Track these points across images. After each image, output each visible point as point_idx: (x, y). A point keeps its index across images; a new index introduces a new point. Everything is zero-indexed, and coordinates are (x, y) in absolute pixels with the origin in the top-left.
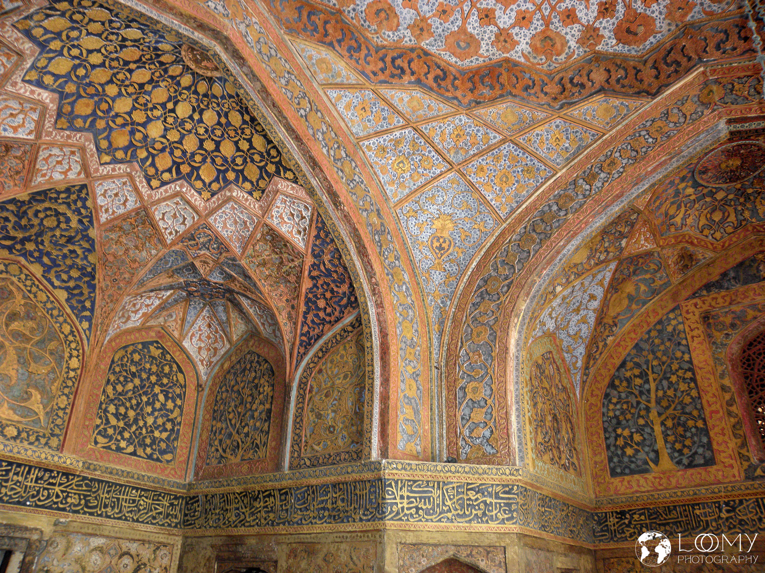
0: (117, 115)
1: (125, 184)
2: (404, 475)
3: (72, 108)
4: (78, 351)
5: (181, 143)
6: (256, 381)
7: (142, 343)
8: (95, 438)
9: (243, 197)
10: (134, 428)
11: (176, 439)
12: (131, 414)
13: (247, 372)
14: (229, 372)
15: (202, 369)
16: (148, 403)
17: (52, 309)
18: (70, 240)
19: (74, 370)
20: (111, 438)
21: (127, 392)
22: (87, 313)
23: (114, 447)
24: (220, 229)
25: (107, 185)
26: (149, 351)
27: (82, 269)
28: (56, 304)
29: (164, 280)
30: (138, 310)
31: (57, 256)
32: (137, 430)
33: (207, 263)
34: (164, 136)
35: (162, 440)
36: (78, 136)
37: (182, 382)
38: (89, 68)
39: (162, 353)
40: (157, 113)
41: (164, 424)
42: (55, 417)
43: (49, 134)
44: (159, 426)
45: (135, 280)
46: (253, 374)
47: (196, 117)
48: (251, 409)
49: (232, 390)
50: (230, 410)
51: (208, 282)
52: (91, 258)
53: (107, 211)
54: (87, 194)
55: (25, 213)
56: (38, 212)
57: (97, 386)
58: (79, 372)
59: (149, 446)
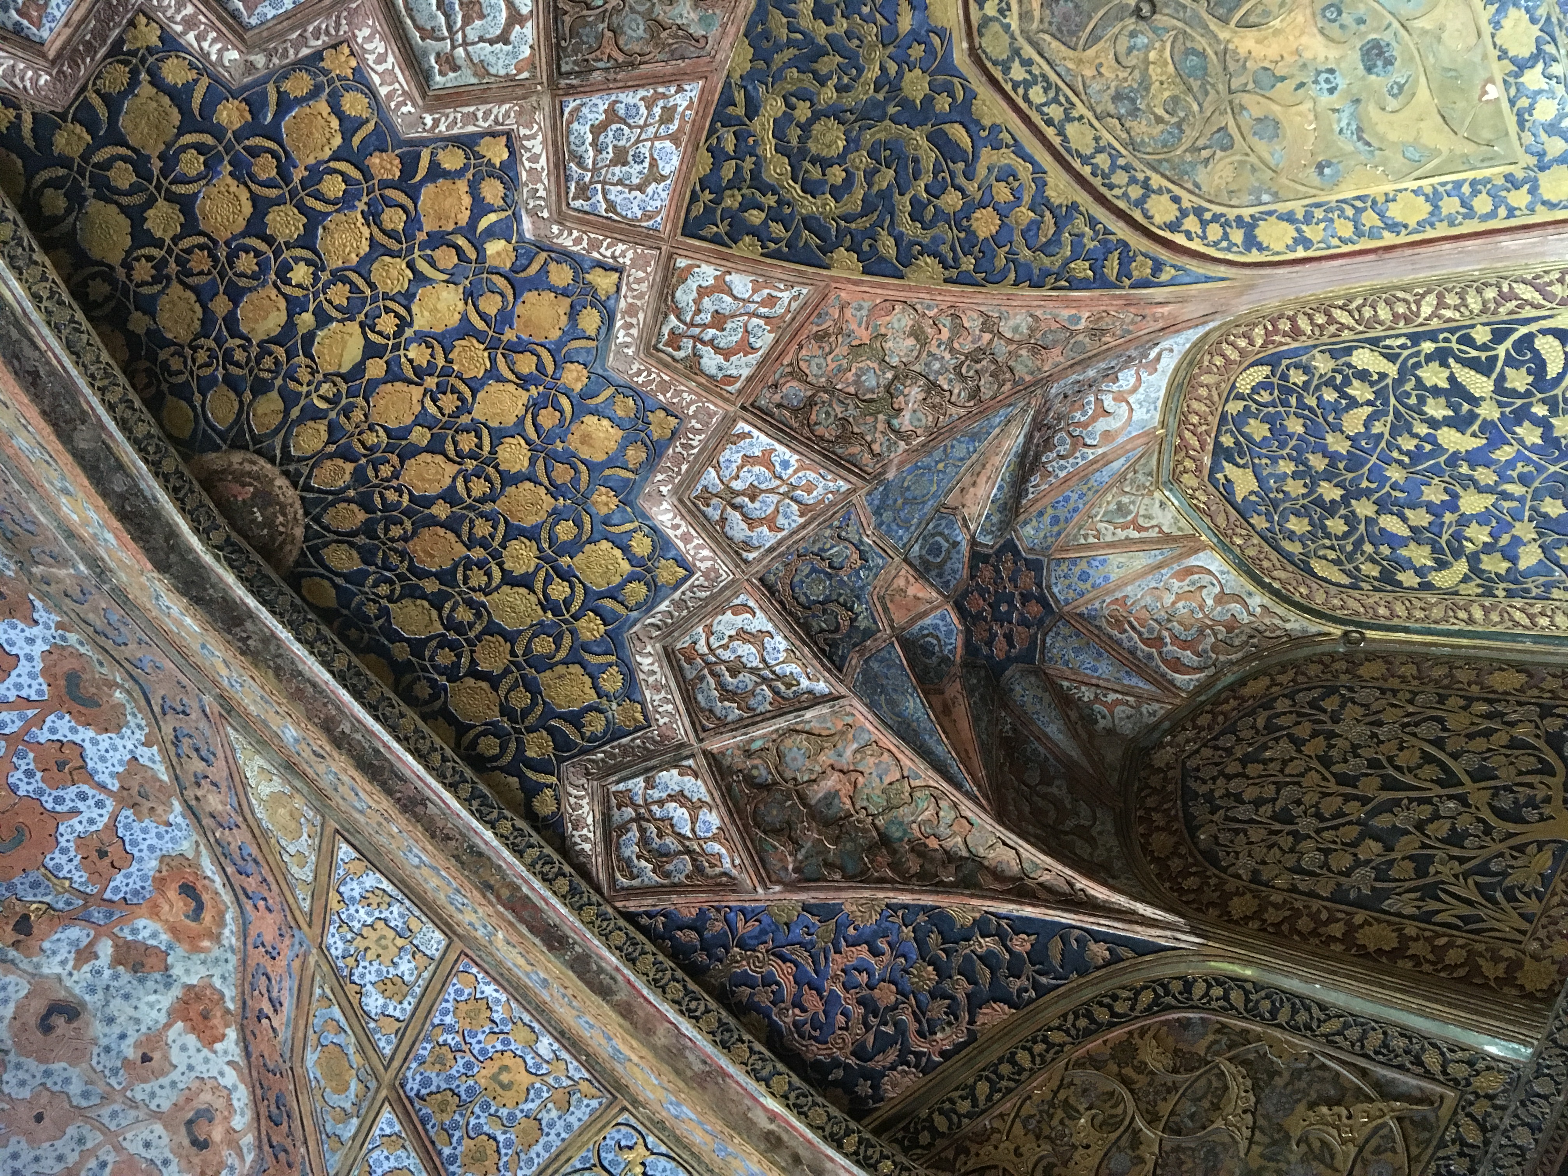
0: (524, 382)
3: (622, 450)
5: (374, 246)
18: (809, 56)
34: (420, 279)
36: (640, 380)
40: (417, 354)
43: (703, 415)
47: (307, 319)
53: (668, 115)
54: (694, 198)
55: (868, 207)
56: (837, 193)
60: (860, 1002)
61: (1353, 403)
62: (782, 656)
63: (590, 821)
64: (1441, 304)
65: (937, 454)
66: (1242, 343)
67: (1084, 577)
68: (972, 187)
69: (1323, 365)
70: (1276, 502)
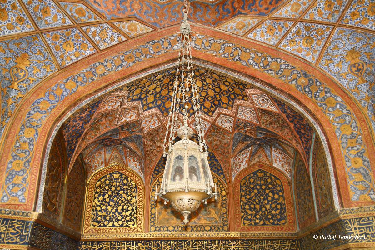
2: (352, 216)
3: (165, 107)
4: (224, 187)
5: (208, 95)
7: (253, 173)
9: (242, 102)
11: (285, 212)
12: (258, 206)
14: (297, 173)
15: (287, 174)
16: (264, 199)
19: (225, 196)
20: (250, 220)
21: (252, 197)
22: (221, 171)
23: (253, 224)
24: (244, 118)
26: (257, 175)
29: (242, 146)
30: (243, 160)
32: (262, 213)
33: (252, 132)
35: (277, 214)
37: (280, 184)
38: (159, 93)
39: (264, 174)
41: (276, 206)
42: (223, 218)
44: (274, 208)
45: (230, 151)
46: (302, 172)
47: (205, 83)
48: (305, 190)
49: (299, 182)
50: (301, 192)
57: (237, 199)
58: (227, 196)
59: (271, 219)
60: (75, 125)
61: (127, 197)
62: (126, 120)
63: (120, 94)
64: (140, 212)
65: (142, 145)
66: (139, 184)
67: (109, 151)
69: (134, 194)
70: (112, 180)
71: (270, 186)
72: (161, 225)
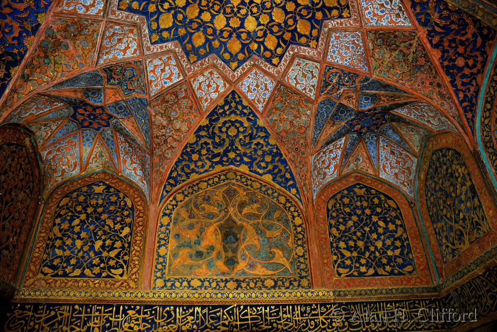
0: (222, 31)
1: (256, 73)
3: (192, 44)
4: (297, 211)
5: (273, 21)
6: (449, 171)
7: (346, 189)
8: (337, 271)
9: (338, 23)
10: (367, 254)
11: (410, 252)
12: (361, 244)
13: (439, 169)
14: (426, 180)
15: (406, 189)
16: (371, 232)
17: (266, 191)
18: (251, 137)
19: (300, 226)
20: (350, 267)
21: (350, 229)
22: (291, 182)
23: (356, 274)
24: (340, 62)
25: (247, 82)
26: (355, 193)
27: (270, 153)
28: (268, 186)
29: (330, 131)
31: (251, 153)
32: (370, 255)
33: (351, 97)
34: (259, 24)
35: (396, 257)
36: (207, 60)
37: (394, 206)
38: (182, 11)
39: (366, 190)
40: (244, 11)
41: (393, 243)
42: (299, 264)
43: (189, 70)
44: (389, 246)
45: (309, 141)
46: (445, 167)
48: (456, 197)
49: (436, 191)
50: (442, 207)
51: (363, 112)
52: (272, 141)
53: (259, 101)
54: (239, 97)
55: (213, 133)
56: (220, 128)
57: (323, 232)
58: (304, 226)
59: (387, 265)
61: (115, 224)
62: (116, 55)
64: (137, 251)
65: (147, 122)
66: (139, 203)
67: (88, 140)
68: (204, 157)
69: (128, 220)
70: (90, 195)
71: (379, 210)
72: (177, 277)
